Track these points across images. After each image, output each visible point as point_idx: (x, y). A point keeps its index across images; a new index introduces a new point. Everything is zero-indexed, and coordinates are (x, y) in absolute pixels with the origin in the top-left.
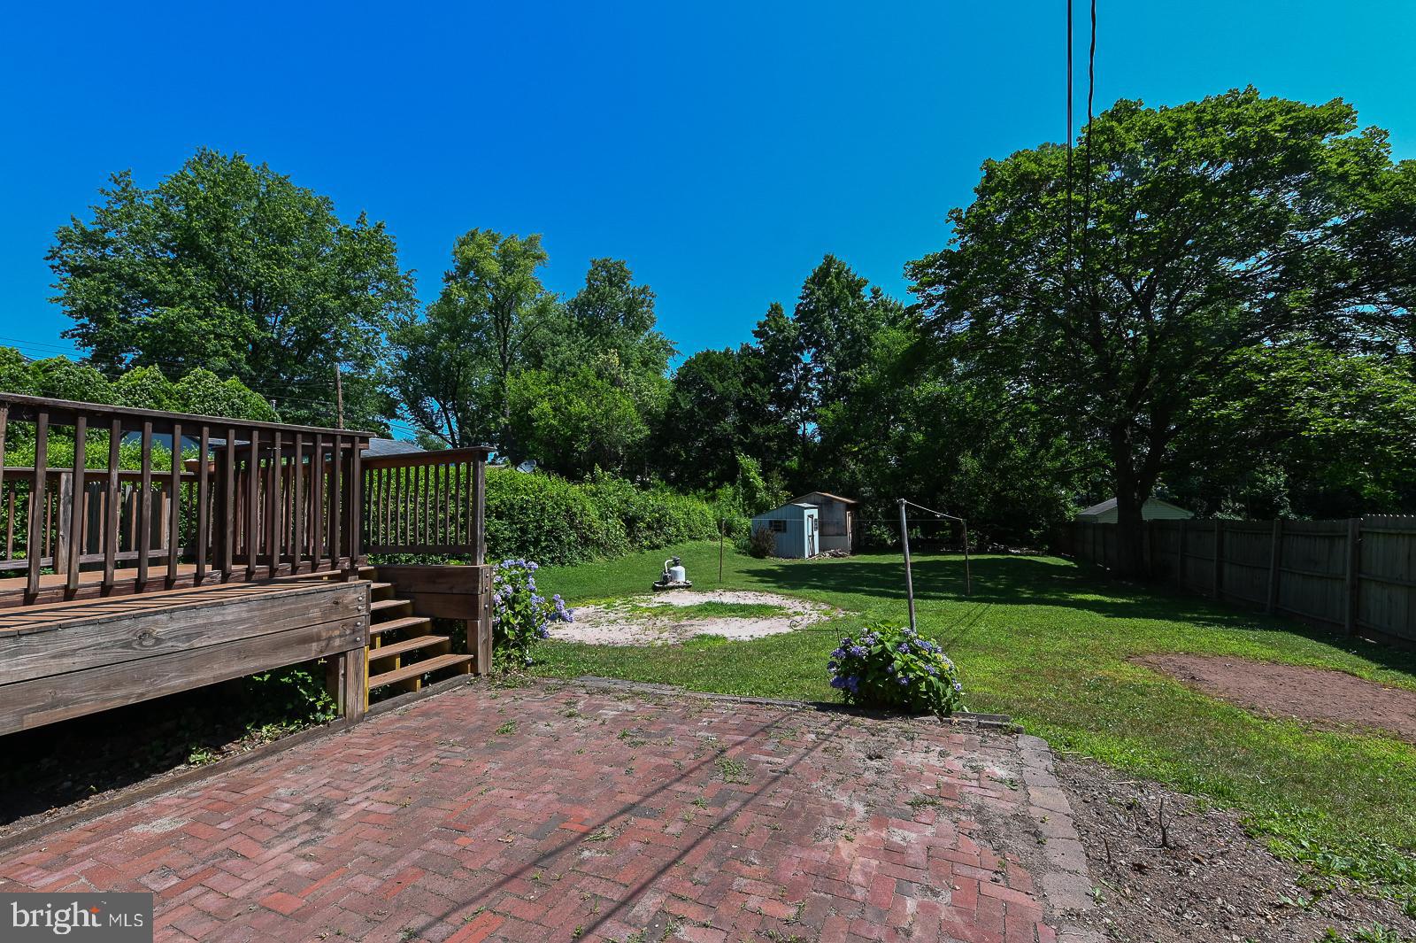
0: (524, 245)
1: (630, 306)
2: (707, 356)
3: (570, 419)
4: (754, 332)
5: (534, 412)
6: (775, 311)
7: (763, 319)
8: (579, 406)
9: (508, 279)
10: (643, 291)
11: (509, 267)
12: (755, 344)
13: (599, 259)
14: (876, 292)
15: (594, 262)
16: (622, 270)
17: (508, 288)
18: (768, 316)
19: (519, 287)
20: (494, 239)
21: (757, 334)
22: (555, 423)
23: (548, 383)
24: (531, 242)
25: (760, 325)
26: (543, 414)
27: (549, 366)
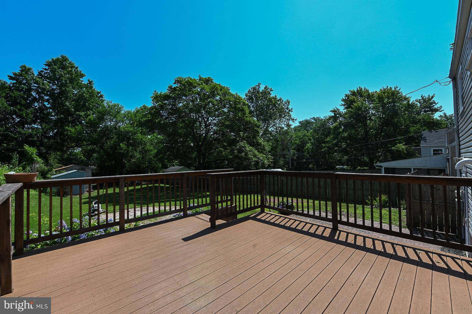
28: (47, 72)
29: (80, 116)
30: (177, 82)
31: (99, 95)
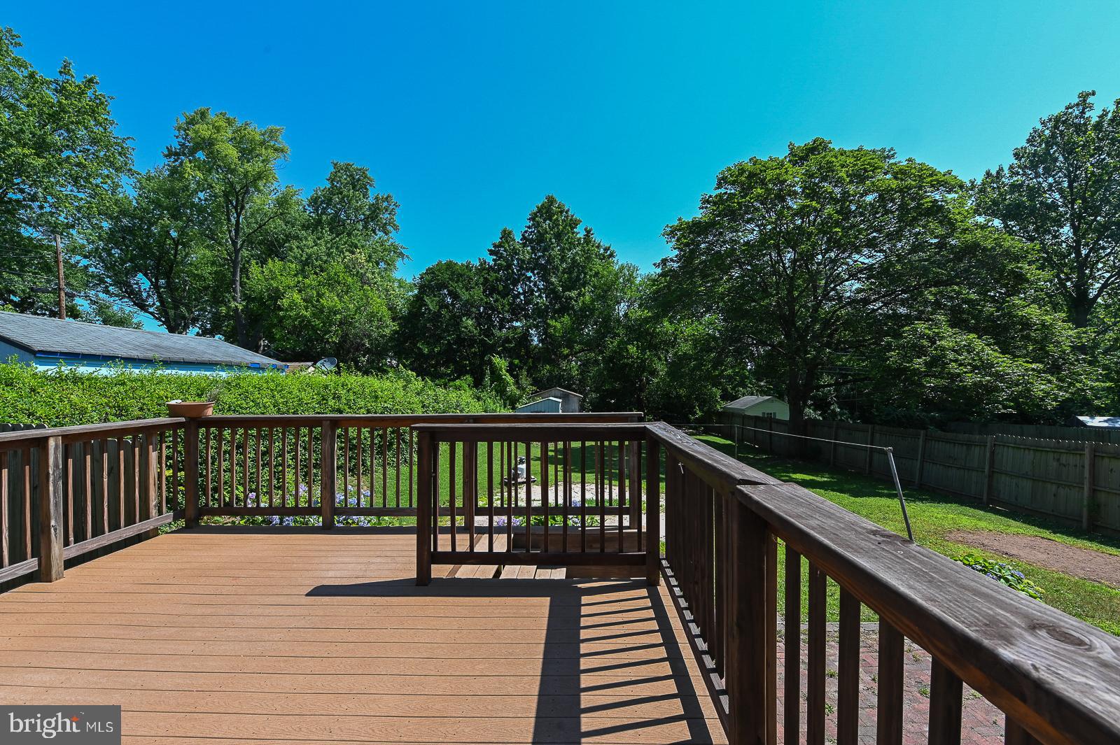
0: (263, 135)
1: (374, 211)
2: (450, 265)
3: (322, 312)
4: (489, 250)
5: (285, 302)
6: (506, 235)
7: (498, 241)
8: (330, 300)
9: (247, 166)
10: (387, 199)
11: (247, 153)
12: (490, 260)
13: (342, 163)
14: (588, 232)
15: (336, 165)
16: (366, 177)
17: (246, 175)
18: (501, 238)
19: (259, 176)
20: (229, 122)
21: (492, 252)
22: (308, 314)
23: (296, 275)
24: (272, 134)
25: (495, 246)
26: (293, 305)
27: (295, 258)
28: (531, 232)
29: (571, 298)
30: (722, 182)
31: (609, 252)
